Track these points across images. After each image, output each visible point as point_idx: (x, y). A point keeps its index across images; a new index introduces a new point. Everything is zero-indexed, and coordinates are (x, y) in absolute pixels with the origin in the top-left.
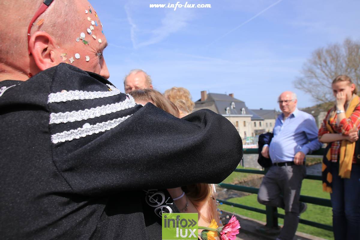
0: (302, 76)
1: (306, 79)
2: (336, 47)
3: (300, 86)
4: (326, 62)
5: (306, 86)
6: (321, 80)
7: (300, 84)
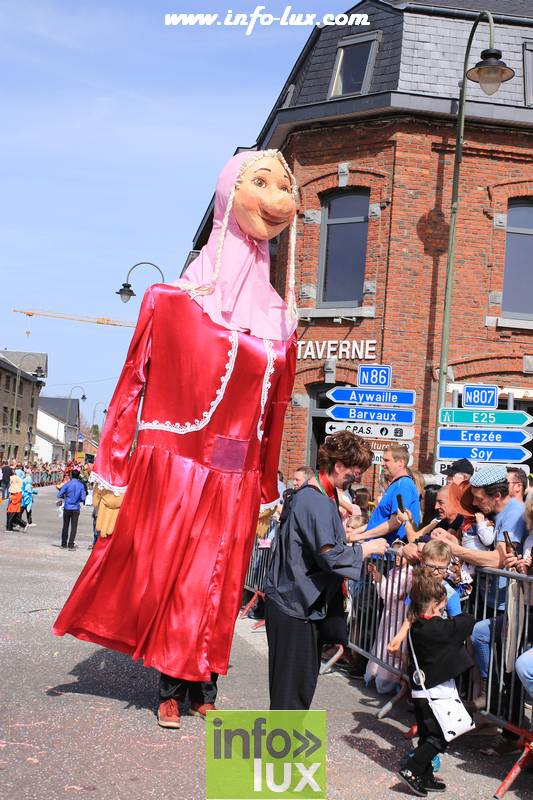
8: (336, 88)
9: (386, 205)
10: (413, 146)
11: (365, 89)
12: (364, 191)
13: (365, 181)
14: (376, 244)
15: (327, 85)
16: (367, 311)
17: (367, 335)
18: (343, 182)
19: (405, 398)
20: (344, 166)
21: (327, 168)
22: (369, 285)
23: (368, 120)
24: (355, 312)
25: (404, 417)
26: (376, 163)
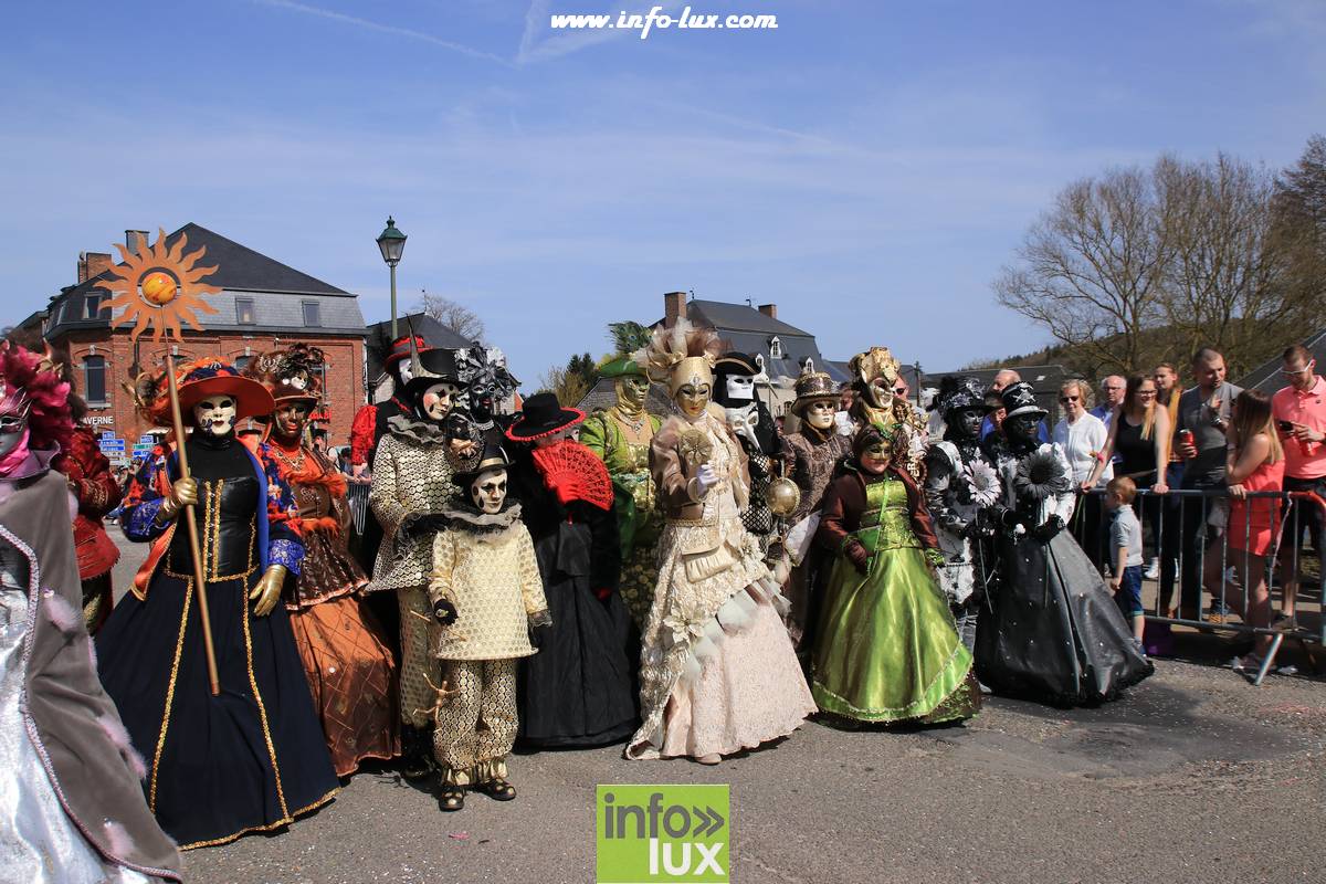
0: (1024, 265)
1: (1034, 278)
2: (1130, 182)
3: (1016, 300)
4: (1098, 226)
5: (1034, 300)
6: (1080, 281)
7: (1017, 291)
8: (86, 314)
9: (111, 363)
10: (119, 340)
11: (98, 317)
12: (103, 357)
13: (102, 353)
14: (109, 378)
15: (81, 312)
16: (108, 405)
17: (108, 415)
18: (93, 353)
19: (120, 442)
20: (92, 346)
21: (85, 346)
22: (107, 395)
23: (101, 329)
24: (102, 406)
25: (121, 448)
26: (104, 346)
